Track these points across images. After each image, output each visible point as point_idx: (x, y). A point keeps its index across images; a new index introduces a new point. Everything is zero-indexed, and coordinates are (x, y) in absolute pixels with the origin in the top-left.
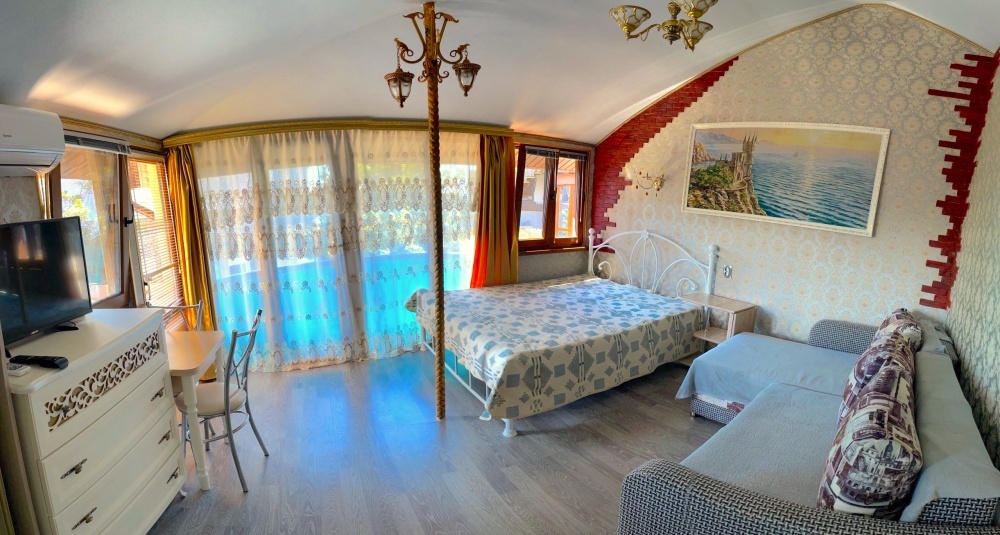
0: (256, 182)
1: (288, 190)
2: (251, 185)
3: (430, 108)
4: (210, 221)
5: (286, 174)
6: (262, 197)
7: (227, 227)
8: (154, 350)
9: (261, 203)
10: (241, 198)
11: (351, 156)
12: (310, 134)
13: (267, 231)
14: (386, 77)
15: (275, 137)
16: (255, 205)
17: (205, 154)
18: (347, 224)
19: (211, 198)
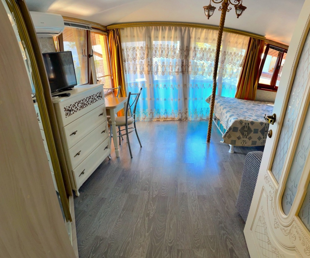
0: (147, 44)
1: (160, 48)
2: (145, 45)
3: (221, 21)
4: (126, 58)
5: (160, 42)
6: (149, 50)
7: (133, 61)
8: (100, 98)
9: (148, 52)
10: (140, 50)
11: (189, 38)
12: (173, 28)
13: (150, 63)
14: (204, 7)
15: (157, 28)
16: (146, 53)
17: (125, 33)
18: (184, 64)
19: (127, 49)
